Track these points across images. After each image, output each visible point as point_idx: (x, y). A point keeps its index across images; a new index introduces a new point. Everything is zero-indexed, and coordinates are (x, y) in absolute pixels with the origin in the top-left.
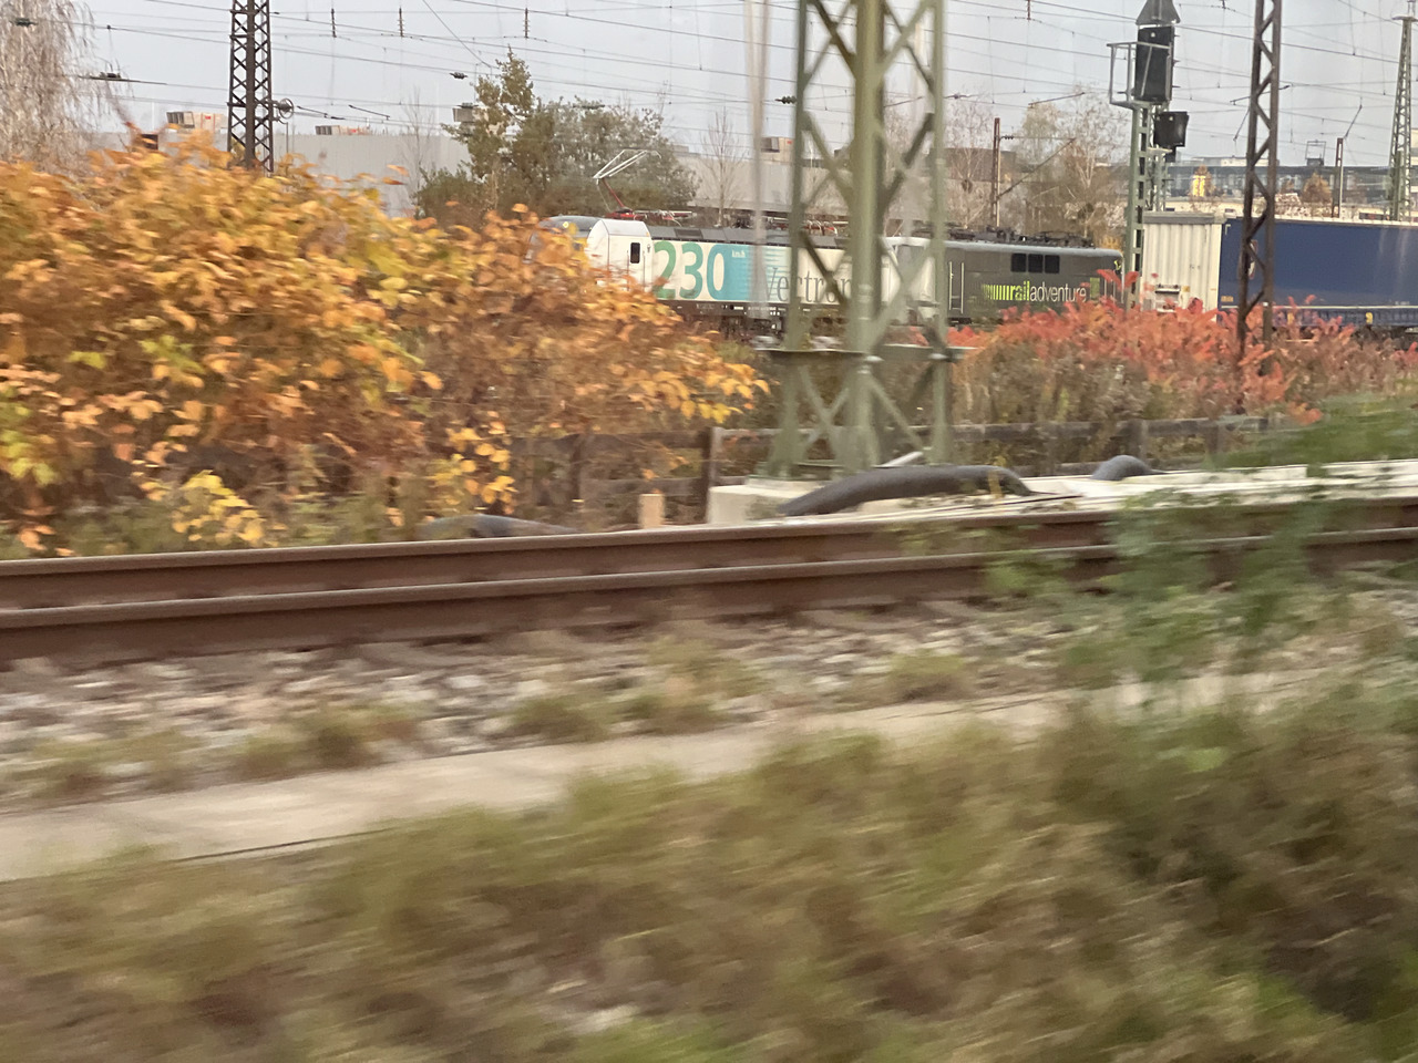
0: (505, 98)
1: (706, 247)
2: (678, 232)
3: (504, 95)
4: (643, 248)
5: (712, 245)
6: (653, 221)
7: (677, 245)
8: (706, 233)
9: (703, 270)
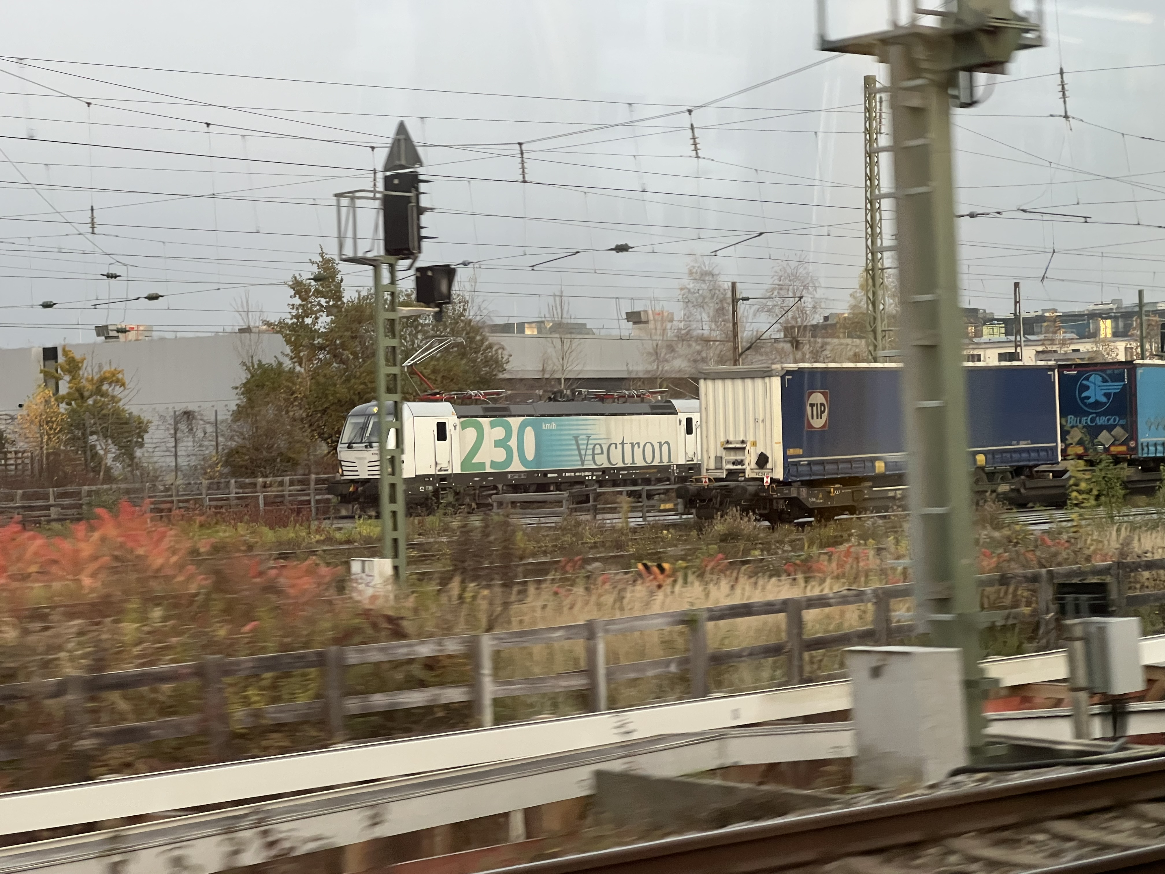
0: (318, 293)
1: (515, 422)
2: (486, 410)
3: (316, 290)
4: (449, 427)
5: (521, 419)
6: (458, 401)
7: (485, 421)
8: (514, 408)
9: (513, 443)
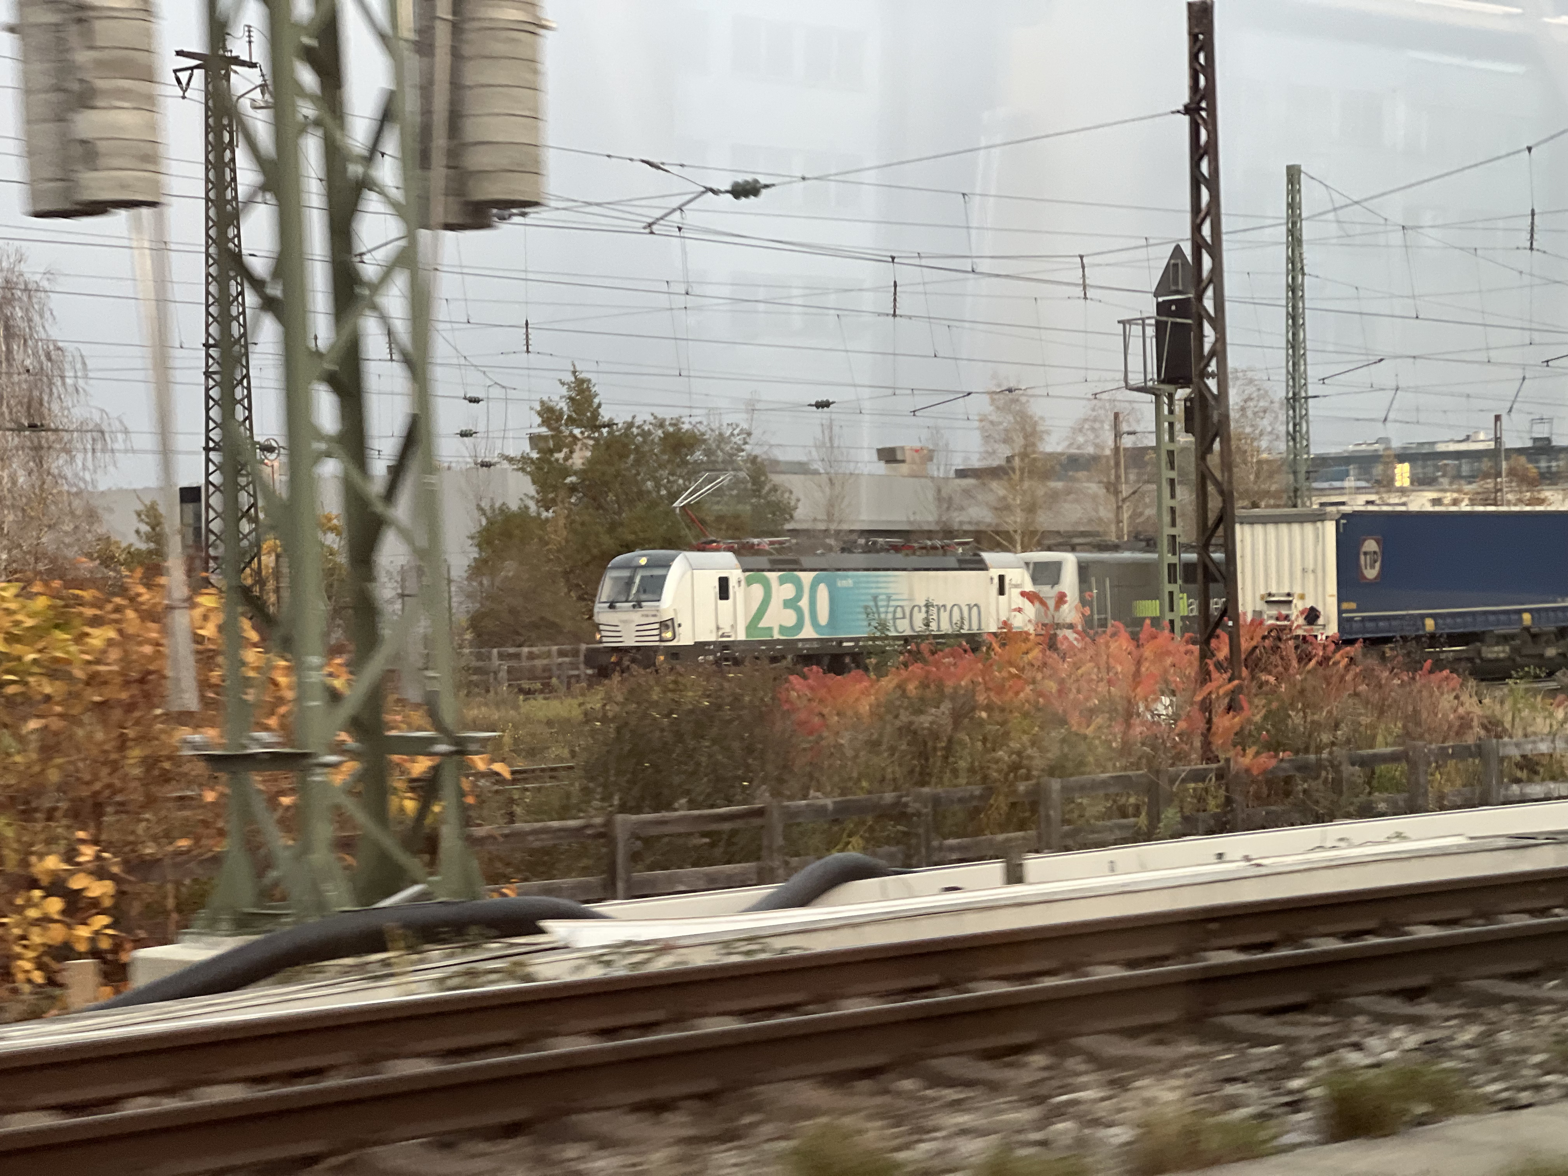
0: (571, 421)
1: (807, 577)
2: (773, 562)
3: (569, 417)
4: (732, 583)
5: (813, 574)
6: (742, 551)
7: (773, 576)
8: (805, 561)
9: (804, 603)
